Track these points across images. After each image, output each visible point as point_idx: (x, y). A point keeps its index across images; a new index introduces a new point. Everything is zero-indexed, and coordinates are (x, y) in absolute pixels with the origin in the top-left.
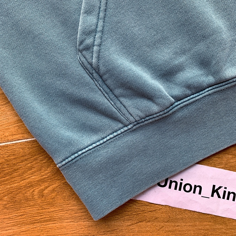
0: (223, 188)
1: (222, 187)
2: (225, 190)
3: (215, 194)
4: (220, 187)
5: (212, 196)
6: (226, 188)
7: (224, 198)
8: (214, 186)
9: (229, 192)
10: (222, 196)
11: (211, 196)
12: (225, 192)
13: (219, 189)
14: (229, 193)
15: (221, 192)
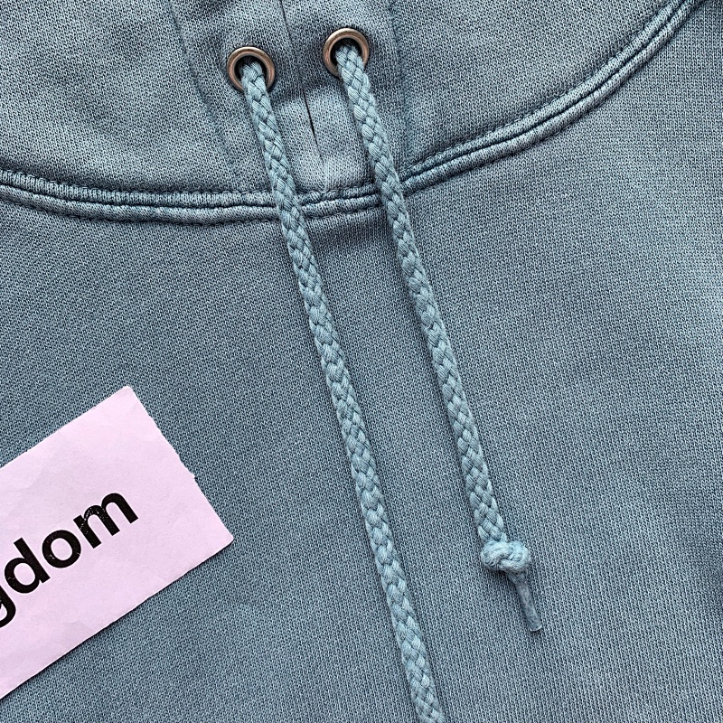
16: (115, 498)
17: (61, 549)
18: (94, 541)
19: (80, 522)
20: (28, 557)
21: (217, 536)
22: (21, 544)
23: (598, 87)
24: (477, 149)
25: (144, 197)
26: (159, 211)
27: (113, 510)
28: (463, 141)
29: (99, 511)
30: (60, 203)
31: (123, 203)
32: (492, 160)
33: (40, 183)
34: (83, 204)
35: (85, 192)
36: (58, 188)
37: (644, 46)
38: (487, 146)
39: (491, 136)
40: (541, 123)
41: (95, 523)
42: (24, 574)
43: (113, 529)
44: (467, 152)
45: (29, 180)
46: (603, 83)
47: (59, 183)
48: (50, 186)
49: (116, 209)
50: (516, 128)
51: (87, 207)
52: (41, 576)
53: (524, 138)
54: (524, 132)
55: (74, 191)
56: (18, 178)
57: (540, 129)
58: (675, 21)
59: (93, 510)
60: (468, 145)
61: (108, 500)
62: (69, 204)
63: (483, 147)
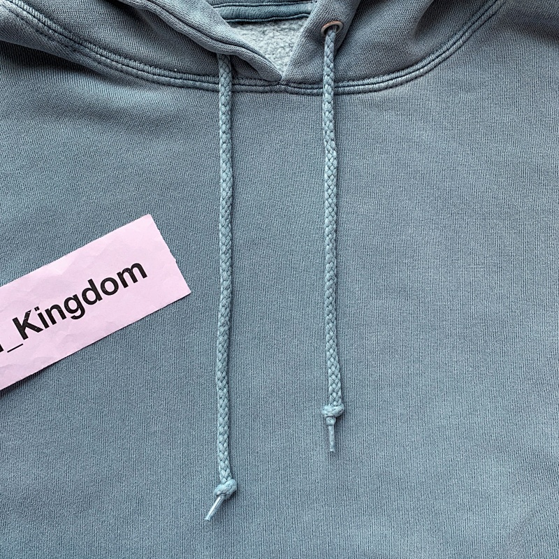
0: (33, 310)
1: (30, 311)
2: (38, 312)
3: (28, 330)
4: (27, 315)
5: (25, 336)
6: (37, 309)
7: (47, 326)
8: (16, 321)
9: (46, 311)
10: (41, 325)
11: (24, 339)
12: (40, 315)
13: (27, 320)
14: (48, 312)
15: (34, 320)
16: (138, 266)
17: (109, 287)
18: (125, 285)
19: (120, 275)
20: (94, 288)
21: (183, 289)
22: (91, 282)
23: (423, 67)
24: (359, 85)
25: (191, 76)
26: (198, 84)
27: (136, 271)
28: (353, 80)
29: (129, 271)
30: (151, 76)
31: (181, 78)
32: (365, 92)
33: (142, 66)
34: (161, 78)
35: (163, 72)
36: (150, 69)
37: (448, 50)
38: (364, 85)
39: (366, 81)
40: (392, 79)
41: (126, 276)
42: (91, 296)
43: (135, 280)
44: (354, 86)
45: (136, 64)
46: (426, 65)
47: (151, 66)
48: (146, 68)
49: (177, 81)
50: (380, 79)
51: (163, 79)
52: (99, 298)
53: (382, 85)
54: (383, 82)
55: (157, 71)
56: (132, 63)
57: (391, 82)
58: (464, 38)
59: (126, 270)
60: (356, 83)
61: (134, 266)
62: (155, 77)
63: (362, 85)
